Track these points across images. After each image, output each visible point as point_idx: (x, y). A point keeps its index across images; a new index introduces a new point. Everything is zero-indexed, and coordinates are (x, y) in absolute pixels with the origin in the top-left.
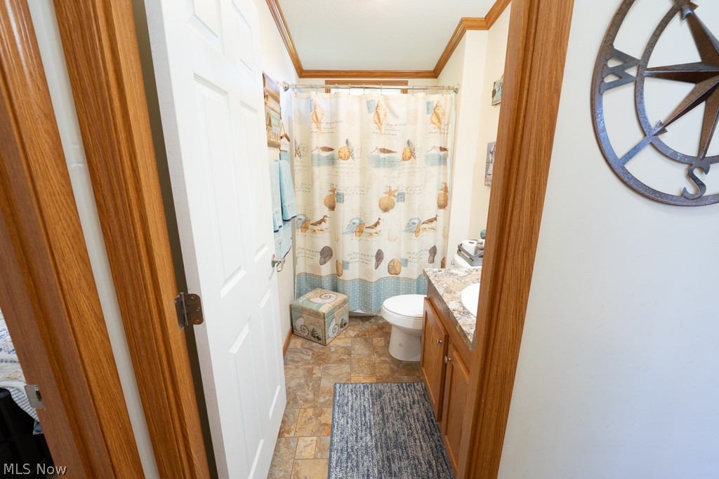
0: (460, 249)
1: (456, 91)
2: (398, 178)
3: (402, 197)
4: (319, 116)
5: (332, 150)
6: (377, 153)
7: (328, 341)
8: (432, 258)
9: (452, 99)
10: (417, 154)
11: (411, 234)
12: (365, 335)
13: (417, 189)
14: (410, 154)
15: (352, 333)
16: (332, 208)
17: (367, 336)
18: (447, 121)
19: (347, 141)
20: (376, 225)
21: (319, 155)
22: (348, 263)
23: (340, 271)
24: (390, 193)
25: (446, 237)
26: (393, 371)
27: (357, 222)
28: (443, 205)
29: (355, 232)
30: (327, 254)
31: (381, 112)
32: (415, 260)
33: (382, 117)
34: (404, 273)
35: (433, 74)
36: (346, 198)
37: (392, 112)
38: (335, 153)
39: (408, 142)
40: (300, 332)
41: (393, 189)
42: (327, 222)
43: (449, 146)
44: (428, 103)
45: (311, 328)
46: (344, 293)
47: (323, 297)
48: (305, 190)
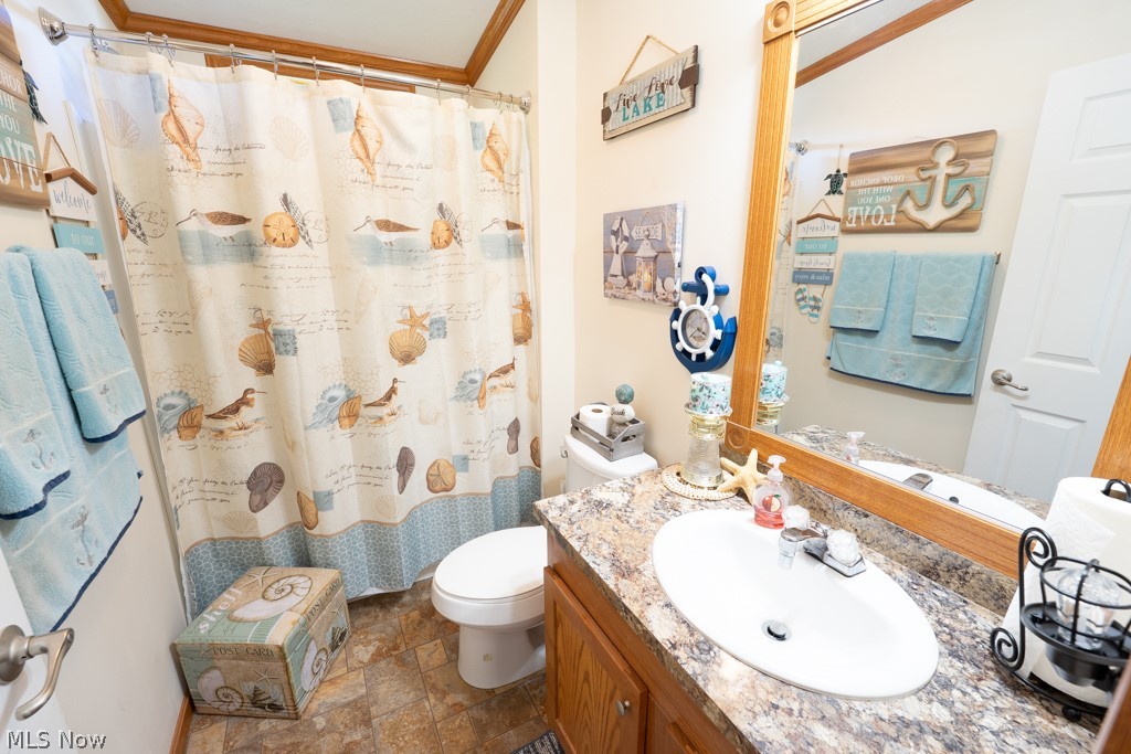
0: (577, 427)
1: (525, 108)
2: (429, 287)
3: (439, 327)
4: (190, 129)
5: (242, 220)
6: (370, 230)
7: (301, 707)
8: (514, 443)
9: (520, 122)
10: (464, 234)
11: (469, 403)
12: (396, 648)
13: (472, 309)
14: (448, 234)
15: (363, 653)
16: (267, 368)
17: (403, 648)
18: (514, 165)
19: (285, 199)
20: (388, 397)
21: (203, 236)
22: (330, 494)
23: (311, 518)
24: (413, 321)
25: (535, 398)
26: (481, 728)
27: (341, 394)
28: (522, 338)
29: (339, 418)
30: (267, 481)
31: (368, 131)
32: (485, 455)
33: (372, 146)
34: (462, 485)
35: (464, 77)
36: (301, 341)
37: (398, 136)
38: (255, 228)
39: (440, 208)
40: (217, 704)
41: (418, 312)
42: (257, 404)
43: (523, 220)
44: (474, 126)
45: (248, 688)
46: (327, 566)
47: (271, 593)
48: (176, 328)
